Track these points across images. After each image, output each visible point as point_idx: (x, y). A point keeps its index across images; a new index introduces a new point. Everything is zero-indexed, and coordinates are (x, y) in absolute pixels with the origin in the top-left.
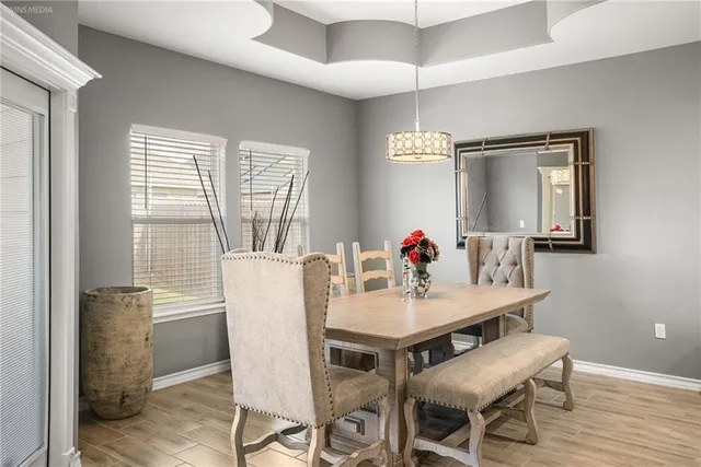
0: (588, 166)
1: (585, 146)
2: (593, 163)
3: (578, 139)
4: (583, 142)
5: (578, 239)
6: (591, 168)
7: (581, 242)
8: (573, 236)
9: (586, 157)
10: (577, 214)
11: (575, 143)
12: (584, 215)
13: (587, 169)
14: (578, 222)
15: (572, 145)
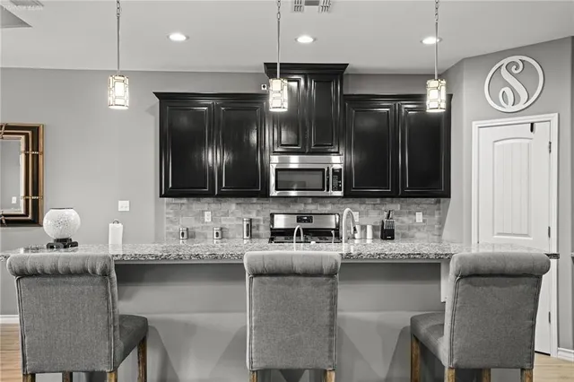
0: (38, 155)
1: (35, 139)
2: (42, 153)
3: (30, 132)
4: (33, 135)
5: (27, 215)
6: (40, 157)
7: (30, 217)
8: (23, 213)
9: (36, 147)
10: (27, 193)
11: (27, 135)
12: (33, 195)
13: (36, 158)
14: (27, 201)
15: (23, 137)
